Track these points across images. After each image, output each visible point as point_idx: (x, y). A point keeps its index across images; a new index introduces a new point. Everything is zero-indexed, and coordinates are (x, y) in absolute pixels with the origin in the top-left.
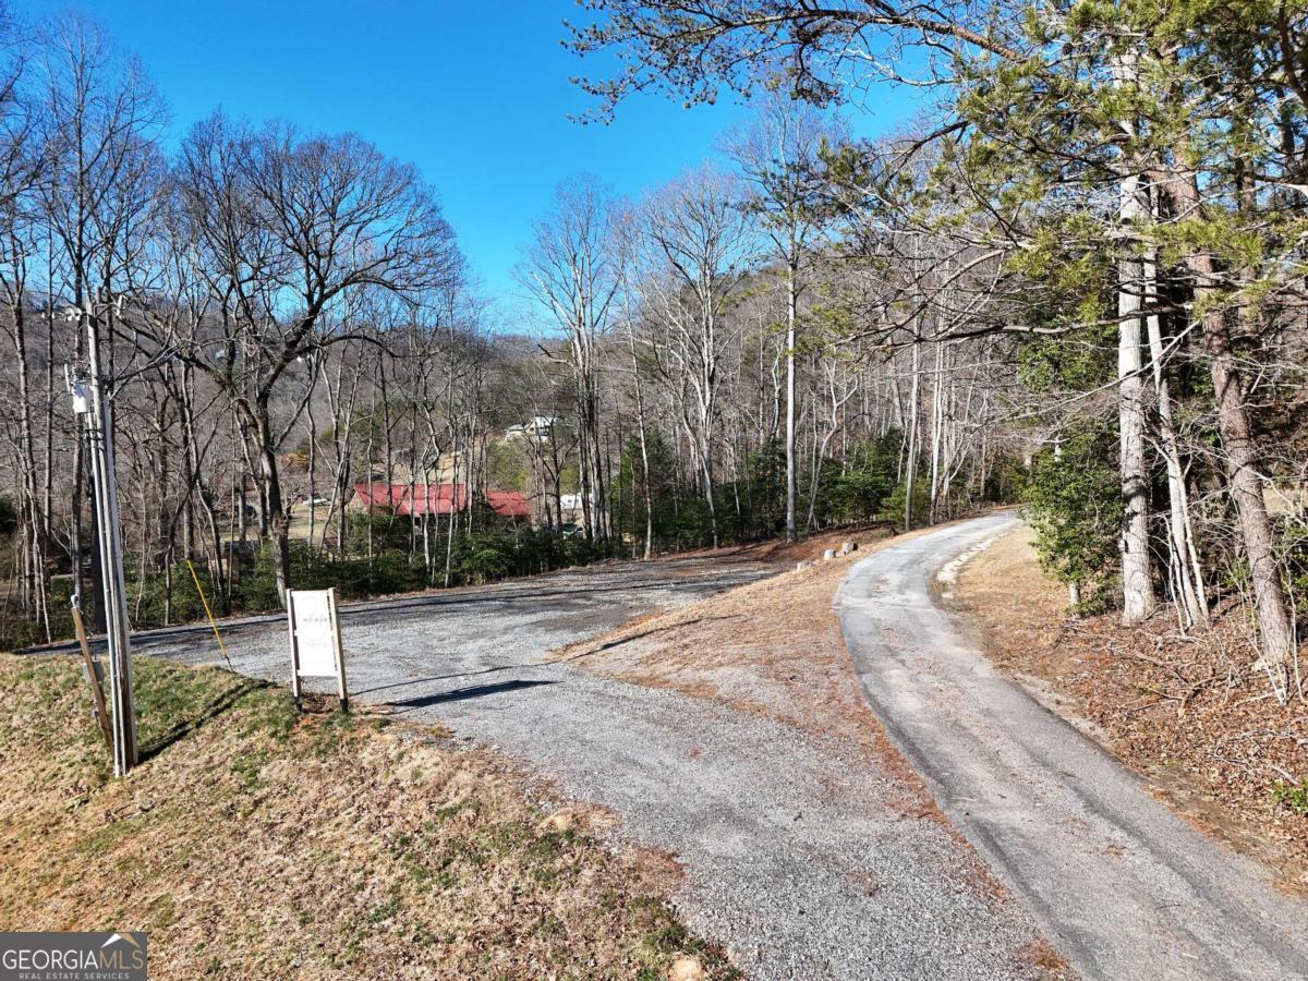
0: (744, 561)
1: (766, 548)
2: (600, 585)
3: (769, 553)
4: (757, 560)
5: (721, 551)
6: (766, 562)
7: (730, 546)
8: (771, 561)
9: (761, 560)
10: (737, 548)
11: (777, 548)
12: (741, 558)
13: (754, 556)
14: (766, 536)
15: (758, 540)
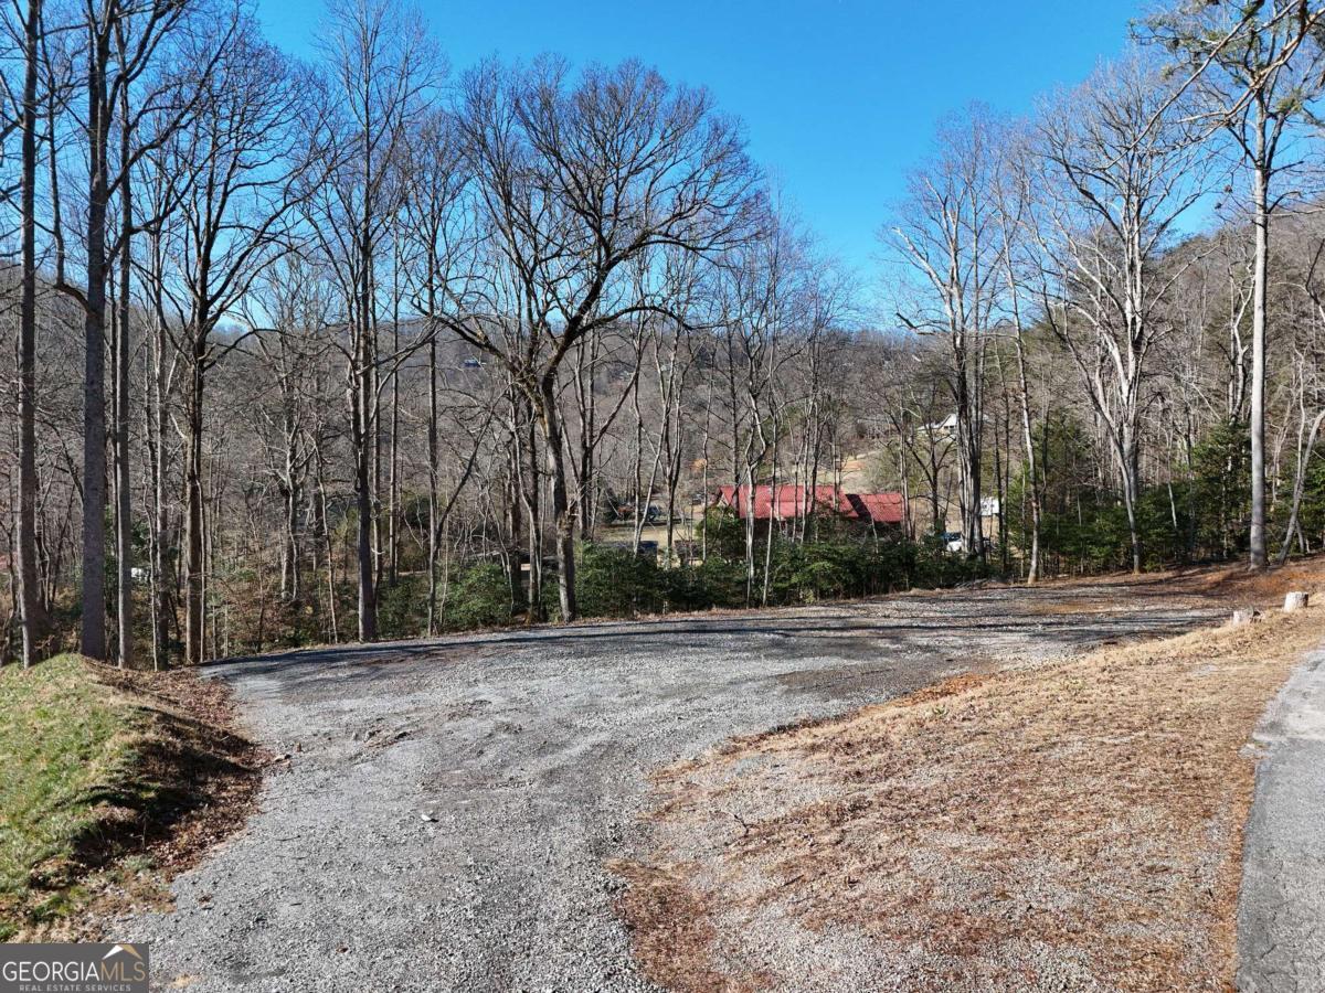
0: (1176, 594)
1: (1214, 577)
2: (932, 619)
3: (1218, 584)
4: (1196, 592)
5: (1144, 577)
6: (1211, 596)
7: (1159, 571)
8: (1219, 597)
9: (1204, 593)
10: (1170, 574)
11: (1231, 577)
12: (1171, 588)
13: (1193, 586)
14: (1219, 559)
15: (1205, 564)
